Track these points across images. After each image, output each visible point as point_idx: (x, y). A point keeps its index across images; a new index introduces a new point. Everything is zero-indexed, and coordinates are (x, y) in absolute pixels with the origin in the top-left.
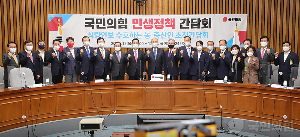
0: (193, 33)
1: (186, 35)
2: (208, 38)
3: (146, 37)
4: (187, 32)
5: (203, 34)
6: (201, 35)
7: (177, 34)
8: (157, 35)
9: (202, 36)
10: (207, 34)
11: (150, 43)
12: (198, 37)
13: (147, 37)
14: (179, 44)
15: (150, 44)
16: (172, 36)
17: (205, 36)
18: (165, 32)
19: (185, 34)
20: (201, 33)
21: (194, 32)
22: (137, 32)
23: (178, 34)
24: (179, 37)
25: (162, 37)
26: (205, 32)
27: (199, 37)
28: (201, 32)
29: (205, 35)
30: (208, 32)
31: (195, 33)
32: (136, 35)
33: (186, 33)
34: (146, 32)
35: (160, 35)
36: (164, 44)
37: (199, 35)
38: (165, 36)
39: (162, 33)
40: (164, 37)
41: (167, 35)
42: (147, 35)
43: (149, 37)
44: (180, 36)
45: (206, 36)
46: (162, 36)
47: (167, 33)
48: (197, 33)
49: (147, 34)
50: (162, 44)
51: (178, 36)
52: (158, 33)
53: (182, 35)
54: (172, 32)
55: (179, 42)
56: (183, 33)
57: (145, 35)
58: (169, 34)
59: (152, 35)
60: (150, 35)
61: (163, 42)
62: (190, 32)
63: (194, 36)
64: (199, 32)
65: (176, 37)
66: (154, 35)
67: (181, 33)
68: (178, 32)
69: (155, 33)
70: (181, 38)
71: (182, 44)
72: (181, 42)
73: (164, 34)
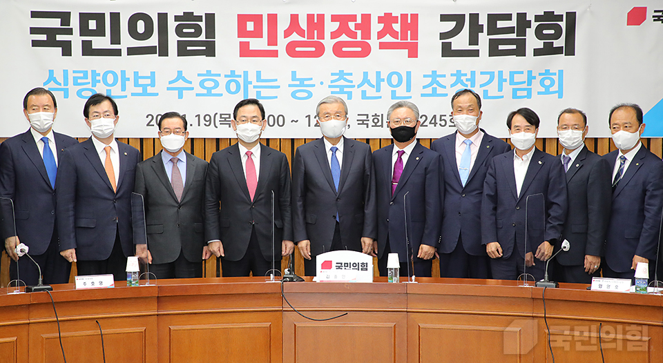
0: (496, 74)
1: (469, 83)
2: (560, 96)
3: (293, 95)
4: (473, 73)
5: (539, 78)
6: (530, 83)
7: (429, 80)
8: (342, 83)
9: (536, 87)
10: (556, 78)
11: (312, 118)
12: (519, 93)
13: (298, 95)
14: (435, 124)
16: (408, 90)
17: (547, 88)
18: (378, 74)
19: (463, 78)
20: (531, 78)
21: (501, 73)
22: (259, 74)
23: (434, 81)
24: (434, 94)
25: (364, 92)
26: (547, 72)
27: (525, 93)
28: (530, 72)
29: (547, 83)
30: (561, 72)
31: (506, 76)
32: (255, 83)
33: (469, 76)
34: (294, 73)
35: (356, 83)
36: (371, 123)
37: (525, 86)
38: (378, 90)
39: (366, 74)
40: (371, 92)
41: (384, 85)
42: (302, 84)
43: (310, 95)
44: (440, 90)
45: (555, 88)
46: (366, 87)
47: (384, 76)
48: (512, 74)
49: (302, 80)
50: (362, 122)
51: (434, 90)
52: (348, 77)
53: (448, 86)
54: (409, 74)
55: (435, 116)
56: (452, 75)
57: (290, 86)
58: (395, 80)
59: (322, 83)
60: (314, 86)
61: (367, 115)
62: (482, 73)
63: (500, 89)
64: (522, 73)
65: (422, 95)
66: (330, 86)
67: (444, 76)
68: (434, 72)
69: (332, 74)
70: (446, 95)
71: (449, 123)
72: (445, 116)
73: (374, 82)
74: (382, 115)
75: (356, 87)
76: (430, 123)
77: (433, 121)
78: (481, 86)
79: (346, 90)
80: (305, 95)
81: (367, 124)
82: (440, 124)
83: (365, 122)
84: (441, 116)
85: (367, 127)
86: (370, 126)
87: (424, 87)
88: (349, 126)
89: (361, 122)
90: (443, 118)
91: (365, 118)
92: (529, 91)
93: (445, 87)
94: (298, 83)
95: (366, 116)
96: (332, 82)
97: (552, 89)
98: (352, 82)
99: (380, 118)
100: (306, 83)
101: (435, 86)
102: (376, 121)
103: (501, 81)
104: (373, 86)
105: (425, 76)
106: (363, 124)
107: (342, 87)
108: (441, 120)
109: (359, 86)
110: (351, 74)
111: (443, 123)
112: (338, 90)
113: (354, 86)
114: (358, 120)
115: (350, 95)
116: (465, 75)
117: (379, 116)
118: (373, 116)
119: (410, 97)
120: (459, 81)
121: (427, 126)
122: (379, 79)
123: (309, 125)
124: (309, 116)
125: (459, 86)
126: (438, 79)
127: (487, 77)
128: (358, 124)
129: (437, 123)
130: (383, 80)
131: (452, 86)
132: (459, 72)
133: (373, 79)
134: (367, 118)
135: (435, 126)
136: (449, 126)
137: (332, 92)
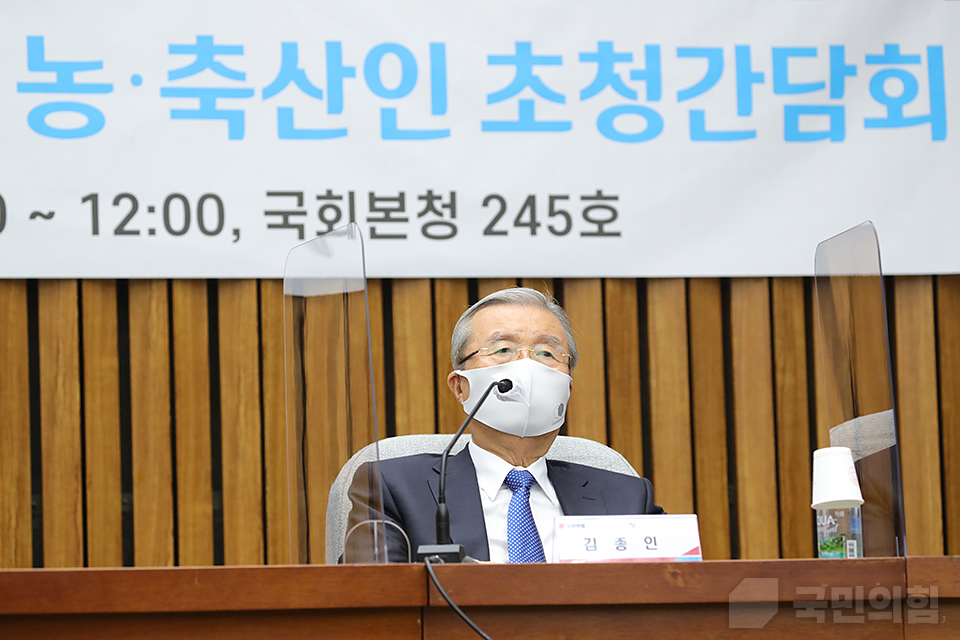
0: (729, 58)
1: (640, 87)
2: (939, 133)
3: (37, 121)
4: (653, 53)
5: (867, 72)
6: (837, 90)
7: (507, 75)
8: (207, 79)
9: (859, 103)
10: (920, 72)
11: (105, 204)
12: (807, 123)
13: (54, 120)
14: (534, 225)
15: (111, 216)
16: (439, 106)
17: (895, 106)
18: (334, 50)
19: (622, 69)
20: (841, 71)
21: (743, 53)
23: (525, 79)
24: (526, 121)
25: (285, 116)
26: (892, 53)
27: (822, 123)
28: (837, 52)
29: (894, 88)
30: (935, 55)
31: (762, 63)
33: (640, 63)
34: (35, 45)
35: (259, 79)
36: (313, 224)
37: (822, 98)
38: (335, 106)
39: (290, 51)
40: (310, 113)
41: (355, 89)
42: (65, 84)
43: (96, 122)
44: (545, 111)
45: (920, 106)
46: (291, 95)
47: (354, 57)
48: (781, 56)
49: (65, 70)
50: (285, 221)
51: (527, 107)
52: (228, 61)
53: (572, 96)
54: (438, 52)
55: (531, 201)
56: (585, 57)
57: (23, 88)
58: (391, 71)
59: (137, 80)
60: (106, 88)
61: (300, 196)
62: (683, 52)
63: (745, 107)
64: (811, 52)
65: (489, 126)
66: (166, 92)
67: (556, 61)
68: (523, 47)
69: (175, 49)
70: (564, 126)
71: (580, 224)
72: (566, 198)
73: (318, 77)
74: (352, 195)
75: (258, 94)
76: (517, 223)
77: (526, 218)
78: (683, 96)
79: (223, 104)
80: (79, 120)
81: (301, 228)
82: (551, 229)
83: (293, 220)
84: (552, 199)
85: (301, 236)
86: (310, 234)
87: (493, 98)
88: (236, 232)
89: (279, 220)
90: (559, 205)
91: (290, 204)
92: (837, 115)
93: (558, 98)
94: (50, 77)
95: (295, 200)
96: (174, 75)
97: (909, 110)
98: (241, 76)
99: (344, 205)
100: (80, 77)
101: (528, 93)
102: (330, 214)
103: (747, 80)
104: (316, 93)
105: (493, 60)
106: (286, 225)
107: (208, 96)
108: (552, 213)
109: (269, 92)
110: (238, 50)
111: (559, 223)
112: (194, 104)
113: (248, 93)
114: (268, 213)
115: (237, 126)
116: (627, 58)
117: (340, 198)
118: (319, 198)
119: (444, 134)
120: (607, 78)
121: (505, 233)
122: (338, 70)
123: (96, 231)
124: (93, 198)
125: (609, 98)
126: (538, 70)
127: (699, 68)
128: (271, 226)
129: (539, 225)
130: (351, 72)
131: (587, 93)
132: (605, 47)
133: (315, 69)
134: (301, 203)
135: (533, 233)
136: (583, 234)
137: (176, 114)
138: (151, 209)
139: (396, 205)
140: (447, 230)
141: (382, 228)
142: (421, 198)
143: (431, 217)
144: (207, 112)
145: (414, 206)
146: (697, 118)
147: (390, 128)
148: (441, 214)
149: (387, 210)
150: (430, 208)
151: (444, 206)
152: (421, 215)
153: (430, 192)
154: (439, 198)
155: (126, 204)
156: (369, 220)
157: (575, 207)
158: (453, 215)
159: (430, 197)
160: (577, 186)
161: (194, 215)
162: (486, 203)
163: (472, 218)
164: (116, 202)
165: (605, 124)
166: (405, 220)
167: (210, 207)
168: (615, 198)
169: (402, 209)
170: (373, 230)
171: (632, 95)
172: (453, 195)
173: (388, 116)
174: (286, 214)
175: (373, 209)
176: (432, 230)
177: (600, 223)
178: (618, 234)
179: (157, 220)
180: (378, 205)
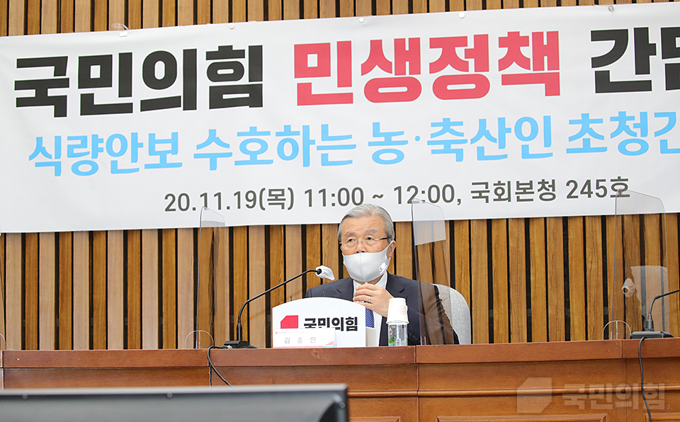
1: (638, 131)
3: (376, 157)
4: (644, 116)
7: (578, 127)
8: (448, 136)
11: (404, 191)
13: (383, 157)
14: (589, 193)
15: (406, 196)
16: (548, 143)
18: (502, 121)
19: (630, 123)
22: (325, 128)
23: (586, 129)
24: (587, 148)
25: (481, 150)
32: (319, 142)
33: (638, 120)
34: (376, 126)
35: (470, 136)
36: (492, 196)
38: (502, 146)
39: (483, 123)
40: (491, 148)
41: (511, 138)
42: (388, 141)
43: (400, 157)
44: (595, 143)
46: (483, 141)
47: (510, 124)
49: (388, 136)
50: (480, 195)
51: (586, 142)
52: (456, 128)
53: (607, 137)
54: (547, 120)
55: (588, 183)
56: (612, 119)
57: (371, 144)
58: (526, 129)
59: (418, 139)
60: (405, 143)
61: (486, 184)
62: (657, 115)
65: (569, 151)
66: (430, 143)
67: (600, 121)
68: (585, 116)
69: (433, 125)
70: (604, 149)
71: (610, 192)
72: (604, 180)
73: (495, 133)
74: (509, 183)
75: (469, 141)
76: (582, 192)
77: (586, 190)
78: (657, 134)
79: (453, 147)
80: (394, 156)
81: (487, 198)
82: (597, 194)
83: (483, 194)
84: (598, 181)
86: (491, 199)
87: (571, 139)
88: (459, 200)
89: (478, 195)
90: (601, 184)
91: (483, 188)
93: (602, 138)
94: (382, 139)
95: (484, 186)
96: (433, 136)
98: (462, 135)
99: (506, 187)
100: (394, 139)
101: (587, 136)
102: (500, 191)
104: (494, 140)
105: (571, 122)
106: (480, 197)
107: (447, 144)
108: (598, 188)
109: (473, 141)
110: (461, 124)
111: (601, 192)
112: (441, 147)
113: (465, 141)
114: (472, 192)
115: (460, 155)
116: (632, 118)
117: (504, 184)
118: (495, 185)
119: (551, 155)
120: (622, 128)
121: (577, 197)
122: (503, 129)
123: (400, 202)
124: (399, 188)
125: (624, 136)
126: (591, 126)
127: (665, 121)
128: (474, 197)
129: (592, 193)
130: (509, 130)
131: (613, 135)
132: (622, 114)
133: (493, 129)
134: (487, 188)
135: (590, 196)
136: (612, 196)
137: (434, 152)
138: (423, 192)
139: (528, 186)
140: (551, 197)
141: (522, 197)
142: (539, 183)
143: (544, 191)
144: (447, 150)
145: (536, 187)
146: (664, 144)
147: (526, 153)
148: (548, 190)
149: (525, 188)
150: (544, 187)
151: (549, 186)
152: (539, 190)
153: (543, 180)
154: (548, 183)
155: (413, 190)
156: (516, 193)
157: (608, 185)
158: (554, 190)
159: (543, 183)
160: (609, 175)
161: (441, 194)
162: (568, 184)
163: (562, 191)
164: (409, 190)
165: (622, 148)
166: (533, 193)
167: (448, 190)
168: (627, 180)
169: (531, 188)
170: (518, 197)
171: (635, 134)
172: (553, 181)
173: (525, 148)
174: (480, 192)
175: (518, 188)
176: (544, 197)
177: (620, 191)
178: (629, 196)
179: (426, 196)
180: (521, 187)
